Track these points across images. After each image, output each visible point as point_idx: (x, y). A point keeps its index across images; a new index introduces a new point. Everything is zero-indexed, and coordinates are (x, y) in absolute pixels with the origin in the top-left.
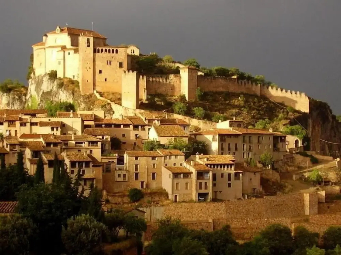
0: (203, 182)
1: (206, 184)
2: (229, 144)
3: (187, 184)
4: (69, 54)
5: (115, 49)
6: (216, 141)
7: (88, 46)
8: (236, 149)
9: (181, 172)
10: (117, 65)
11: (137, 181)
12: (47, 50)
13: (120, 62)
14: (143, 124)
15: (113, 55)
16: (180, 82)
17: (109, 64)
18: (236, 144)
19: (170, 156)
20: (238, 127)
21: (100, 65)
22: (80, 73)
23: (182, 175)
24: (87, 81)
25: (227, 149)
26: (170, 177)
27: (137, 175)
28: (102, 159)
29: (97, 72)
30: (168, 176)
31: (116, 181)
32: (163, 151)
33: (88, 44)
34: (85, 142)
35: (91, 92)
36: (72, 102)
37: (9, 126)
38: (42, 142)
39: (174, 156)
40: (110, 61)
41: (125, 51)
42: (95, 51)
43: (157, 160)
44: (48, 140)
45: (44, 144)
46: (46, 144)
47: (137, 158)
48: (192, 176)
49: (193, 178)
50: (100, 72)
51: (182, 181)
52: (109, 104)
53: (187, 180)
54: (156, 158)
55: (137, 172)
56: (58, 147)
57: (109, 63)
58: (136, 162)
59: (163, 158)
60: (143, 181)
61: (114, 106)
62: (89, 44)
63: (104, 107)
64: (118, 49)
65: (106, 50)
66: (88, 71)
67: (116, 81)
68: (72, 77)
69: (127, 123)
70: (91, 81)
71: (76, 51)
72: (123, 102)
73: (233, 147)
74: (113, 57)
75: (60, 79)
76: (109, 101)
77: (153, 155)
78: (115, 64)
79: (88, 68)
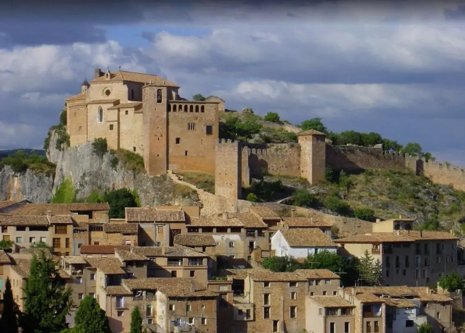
0: (372, 320)
1: (376, 323)
2: (397, 258)
3: (347, 324)
4: (127, 112)
5: (200, 106)
6: (379, 253)
7: (160, 101)
8: (407, 265)
9: (337, 306)
10: (203, 130)
11: (267, 320)
12: (89, 106)
13: (208, 124)
14: (262, 227)
15: (197, 114)
16: (299, 155)
17: (191, 129)
18: (407, 257)
19: (318, 281)
20: (406, 229)
21: (176, 130)
22: (146, 143)
23: (339, 311)
24: (158, 155)
25: (394, 266)
26: (320, 313)
27: (266, 310)
28: (208, 284)
29: (172, 140)
30: (318, 312)
31: (236, 321)
32: (305, 272)
33: (159, 99)
34: (184, 259)
35: (164, 172)
36: (132, 189)
37: (56, 232)
38: (117, 259)
39: (324, 281)
40: (193, 124)
41: (215, 109)
42: (169, 109)
43: (298, 287)
44: (127, 256)
45: (122, 263)
46: (125, 263)
47: (266, 284)
48: (354, 312)
49: (357, 315)
50: (178, 141)
51: (339, 320)
52: (195, 192)
53: (346, 319)
54: (296, 283)
55: (266, 306)
56: (144, 267)
57: (191, 127)
58: (266, 290)
59: (307, 283)
60: (276, 319)
61: (203, 195)
62: (161, 98)
63: (187, 197)
64: (205, 105)
65: (180, 107)
66: (159, 139)
67: (201, 154)
68: (131, 149)
69: (236, 224)
70: (163, 155)
71: (138, 108)
72: (218, 189)
73: (402, 261)
74: (197, 118)
75: (113, 152)
76: (194, 187)
77: (291, 280)
78: (201, 129)
79: (159, 135)
